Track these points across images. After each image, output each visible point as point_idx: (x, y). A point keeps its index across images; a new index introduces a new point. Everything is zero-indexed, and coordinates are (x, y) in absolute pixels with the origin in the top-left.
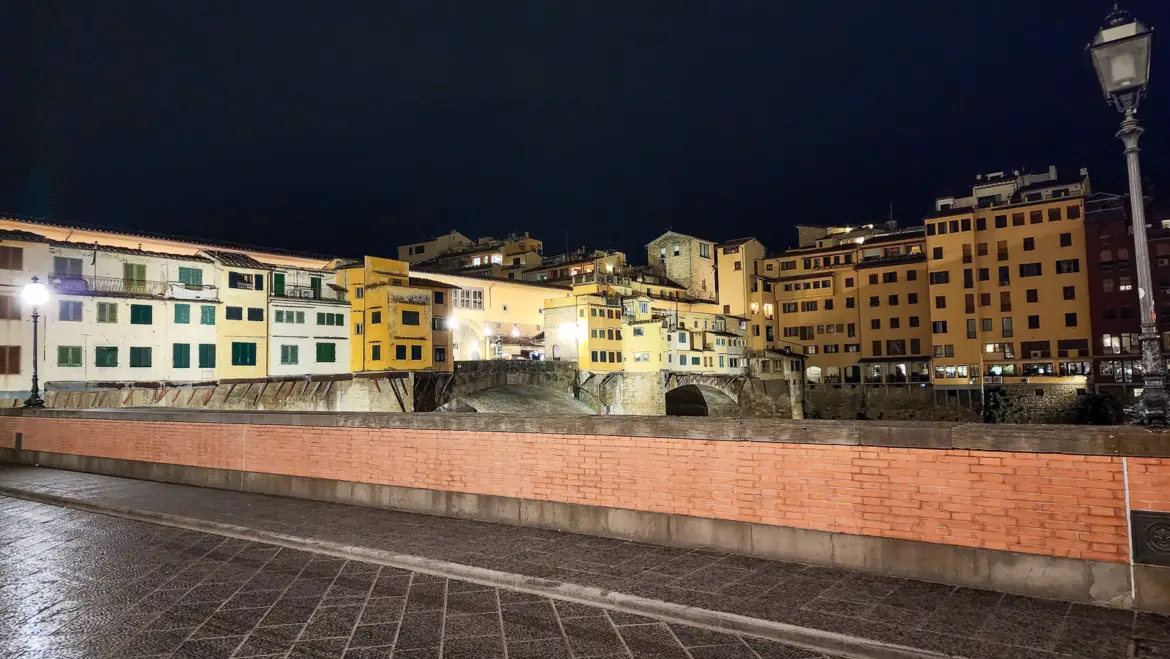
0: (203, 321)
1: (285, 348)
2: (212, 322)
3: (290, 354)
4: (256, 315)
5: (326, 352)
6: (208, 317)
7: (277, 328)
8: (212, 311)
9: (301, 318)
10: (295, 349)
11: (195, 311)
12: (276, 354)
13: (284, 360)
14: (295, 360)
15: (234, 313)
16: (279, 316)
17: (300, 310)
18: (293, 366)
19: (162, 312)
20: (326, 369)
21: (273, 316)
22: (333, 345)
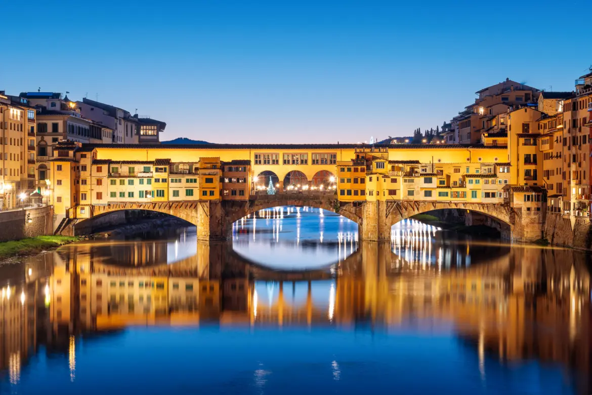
0: (148, 183)
1: (174, 191)
2: (150, 184)
3: (176, 193)
4: (164, 180)
5: (189, 192)
6: (149, 182)
7: (171, 185)
8: (151, 180)
9: (180, 181)
10: (178, 191)
11: (145, 180)
12: (171, 193)
13: (174, 195)
14: (178, 195)
15: (157, 180)
16: (172, 181)
17: (180, 178)
18: (178, 198)
19: (136, 181)
20: (190, 198)
21: (170, 181)
22: (192, 190)
